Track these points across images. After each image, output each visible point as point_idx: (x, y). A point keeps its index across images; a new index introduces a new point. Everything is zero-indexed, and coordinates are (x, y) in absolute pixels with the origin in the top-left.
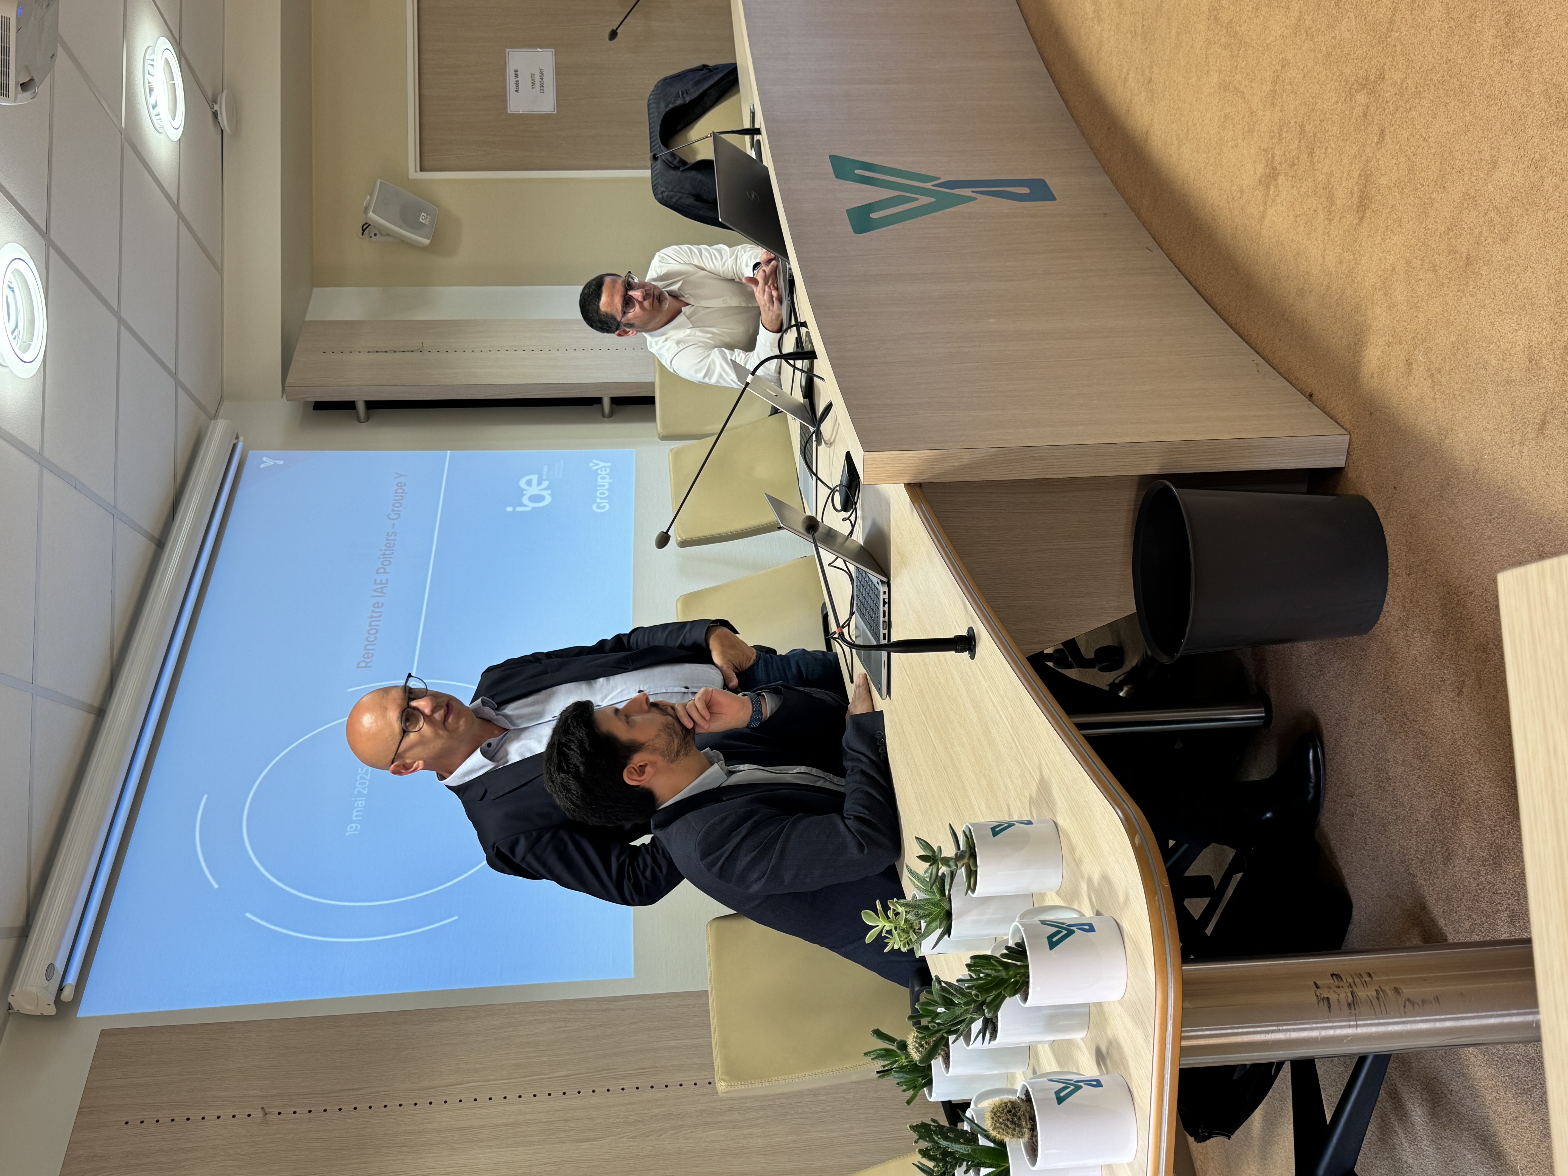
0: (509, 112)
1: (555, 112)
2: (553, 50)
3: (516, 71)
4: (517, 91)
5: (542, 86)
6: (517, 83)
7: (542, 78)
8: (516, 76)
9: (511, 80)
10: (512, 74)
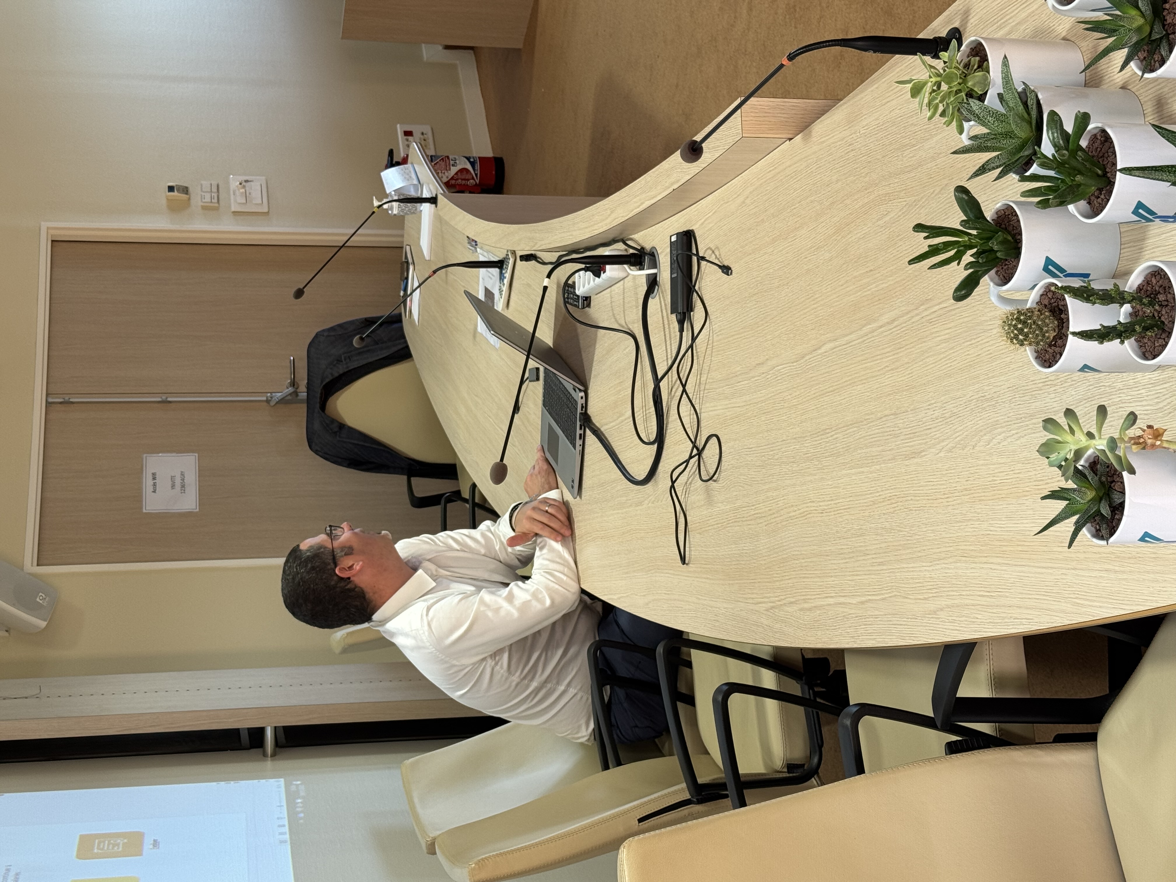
0: (144, 511)
1: (198, 510)
2: (197, 455)
3: (154, 474)
4: (154, 492)
5: (183, 486)
6: (155, 485)
7: (183, 480)
8: (154, 479)
9: (148, 482)
10: (150, 477)
